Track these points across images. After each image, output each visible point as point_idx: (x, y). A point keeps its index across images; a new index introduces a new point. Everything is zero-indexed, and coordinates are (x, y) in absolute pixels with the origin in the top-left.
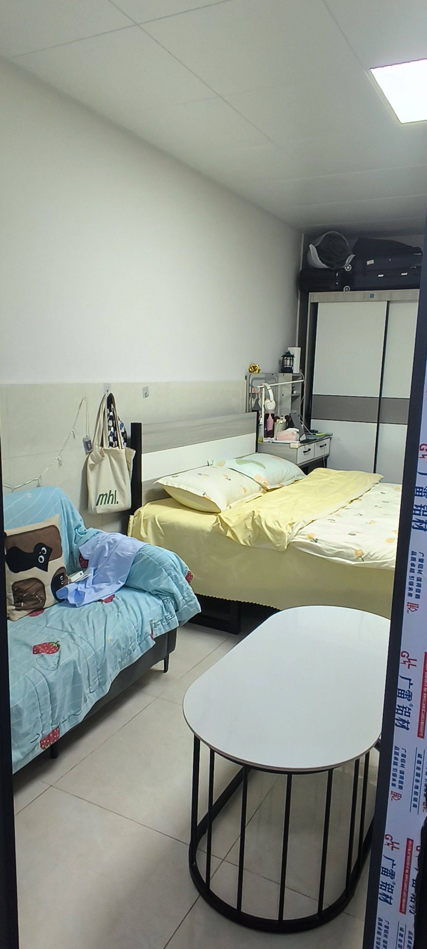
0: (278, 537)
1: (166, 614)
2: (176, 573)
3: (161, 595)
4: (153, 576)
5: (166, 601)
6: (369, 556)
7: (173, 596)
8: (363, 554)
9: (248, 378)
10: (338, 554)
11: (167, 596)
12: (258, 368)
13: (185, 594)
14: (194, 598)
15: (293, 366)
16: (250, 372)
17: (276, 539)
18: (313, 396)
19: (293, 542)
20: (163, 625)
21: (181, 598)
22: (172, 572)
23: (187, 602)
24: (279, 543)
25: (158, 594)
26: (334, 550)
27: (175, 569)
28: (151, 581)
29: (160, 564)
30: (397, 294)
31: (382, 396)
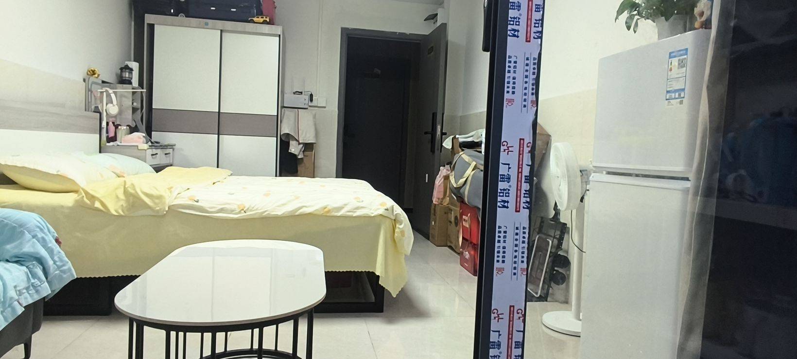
0: (157, 201)
1: (33, 281)
2: (43, 235)
3: (23, 261)
4: (10, 240)
5: (31, 267)
6: (250, 209)
7: (40, 261)
8: (245, 207)
9: (87, 81)
10: (221, 210)
11: (33, 261)
12: (97, 72)
13: (56, 258)
14: (68, 262)
15: (132, 78)
16: (88, 74)
17: (155, 203)
18: (153, 110)
19: (173, 205)
20: (29, 294)
21: (51, 262)
22: (38, 234)
23: (59, 267)
24: (158, 207)
25: (19, 260)
26: (216, 207)
27: (41, 230)
28: (8, 247)
29: (21, 226)
30: (229, 25)
31: (221, 111)
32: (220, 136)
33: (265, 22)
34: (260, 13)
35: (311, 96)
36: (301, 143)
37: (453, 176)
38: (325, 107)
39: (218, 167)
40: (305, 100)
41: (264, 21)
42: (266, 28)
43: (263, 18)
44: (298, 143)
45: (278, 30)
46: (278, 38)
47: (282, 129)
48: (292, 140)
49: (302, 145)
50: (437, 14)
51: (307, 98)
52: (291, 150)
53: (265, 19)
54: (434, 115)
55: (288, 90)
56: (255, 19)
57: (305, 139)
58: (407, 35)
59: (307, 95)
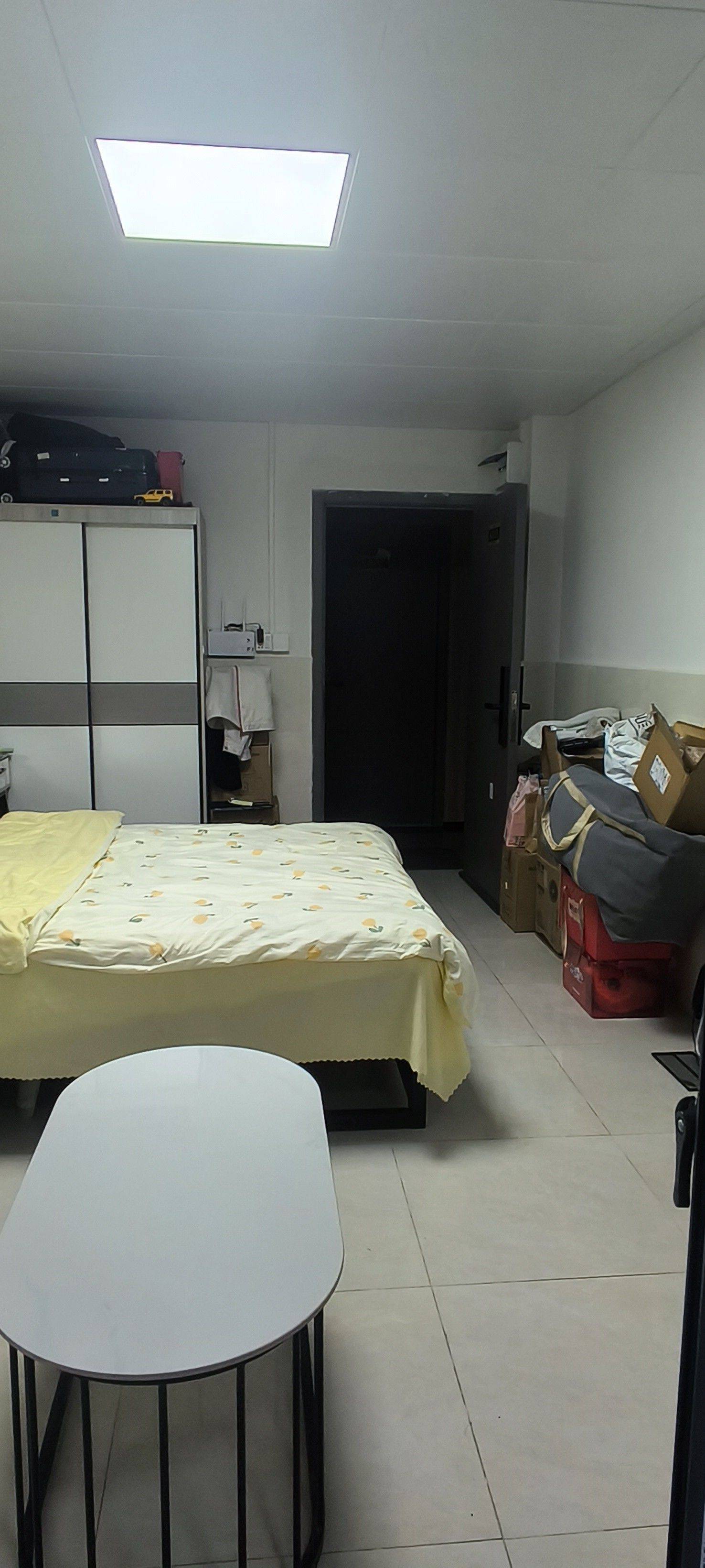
6: (173, 952)
8: (163, 951)
10: (121, 959)
19: (37, 952)
24: (12, 961)
26: (115, 953)
30: (97, 512)
31: (92, 681)
32: (94, 727)
33: (165, 503)
34: (155, 484)
35: (260, 634)
36: (246, 733)
37: (548, 824)
38: (287, 653)
39: (94, 808)
40: (249, 640)
41: (164, 499)
42: (169, 514)
43: (162, 493)
44: (239, 732)
45: (191, 515)
46: (192, 531)
47: (210, 708)
48: (228, 729)
49: (247, 737)
50: (506, 453)
51: (252, 636)
52: (226, 748)
53: (165, 495)
54: (505, 672)
55: (214, 622)
56: (147, 497)
57: (252, 723)
58: (446, 497)
59: (252, 631)
